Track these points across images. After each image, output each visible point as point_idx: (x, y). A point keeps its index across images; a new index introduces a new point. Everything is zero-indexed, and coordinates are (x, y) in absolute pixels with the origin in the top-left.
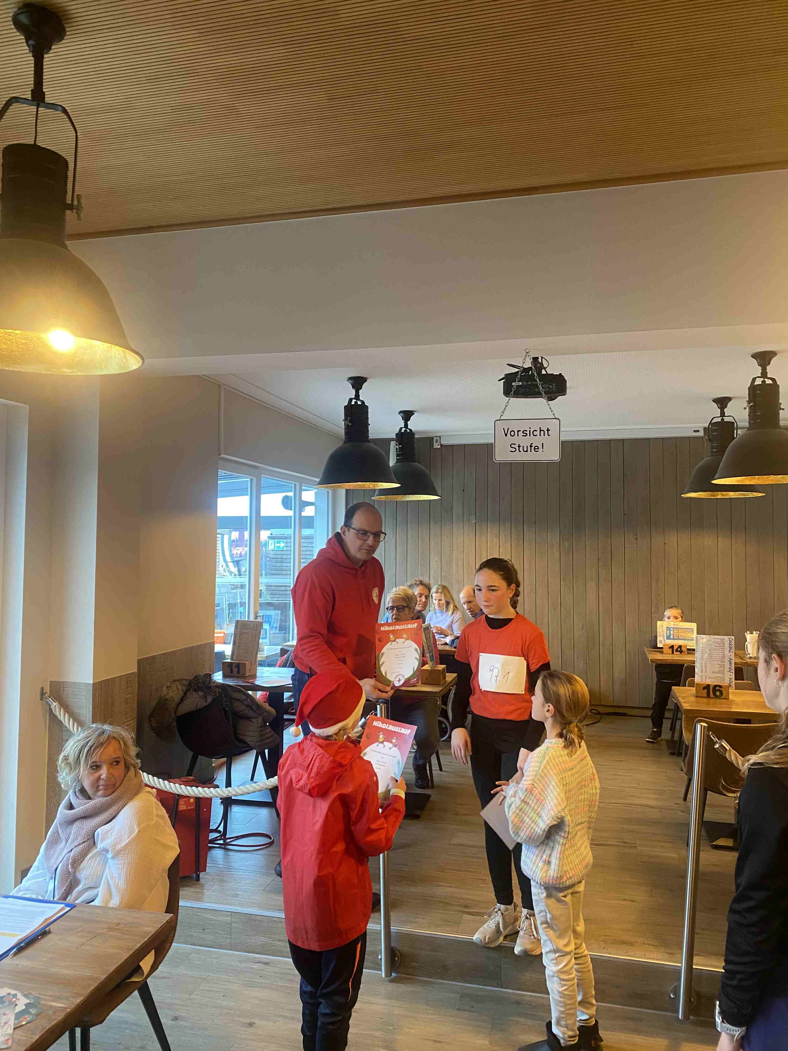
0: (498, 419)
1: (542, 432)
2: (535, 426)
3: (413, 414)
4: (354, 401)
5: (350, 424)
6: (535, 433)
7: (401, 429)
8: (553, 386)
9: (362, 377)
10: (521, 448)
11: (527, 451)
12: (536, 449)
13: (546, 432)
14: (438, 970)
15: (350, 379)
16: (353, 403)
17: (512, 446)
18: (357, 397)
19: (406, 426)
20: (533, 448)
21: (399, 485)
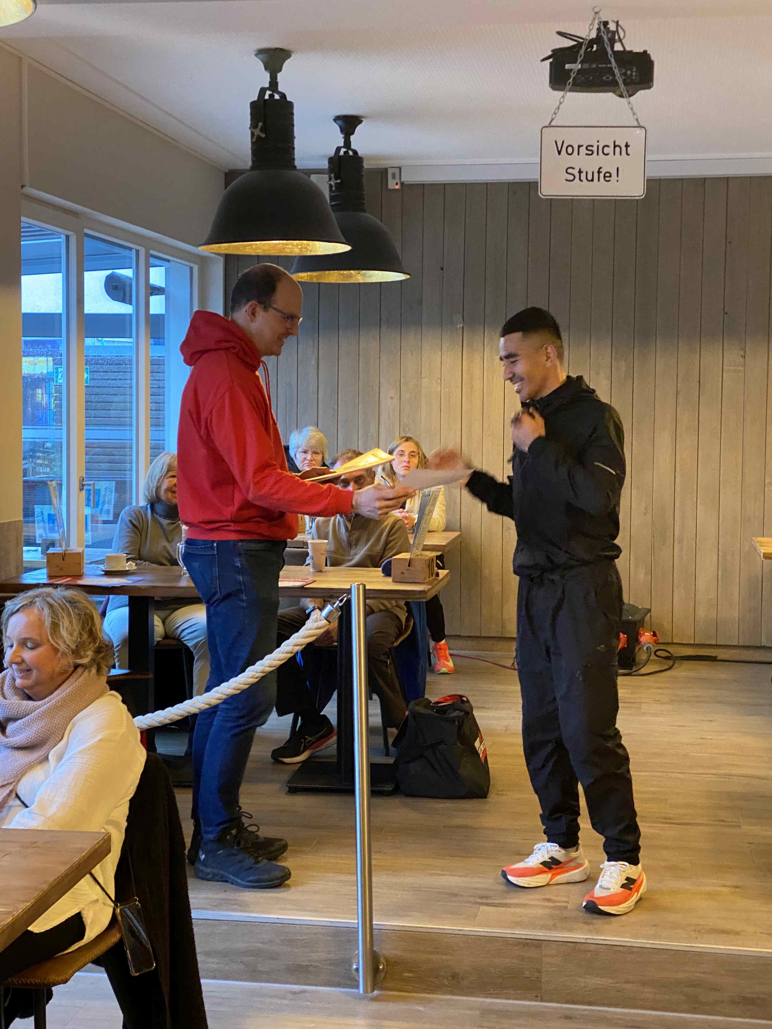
0: (547, 124)
1: (617, 149)
2: (607, 137)
3: (361, 122)
4: (268, 93)
5: (263, 136)
6: (606, 150)
7: (338, 149)
8: (633, 73)
9: (281, 50)
10: (583, 176)
11: (592, 180)
12: (607, 176)
13: (624, 149)
14: (446, 982)
15: (260, 52)
16: (267, 97)
17: (569, 171)
18: (274, 84)
19: (347, 144)
20: (602, 175)
21: (347, 248)
